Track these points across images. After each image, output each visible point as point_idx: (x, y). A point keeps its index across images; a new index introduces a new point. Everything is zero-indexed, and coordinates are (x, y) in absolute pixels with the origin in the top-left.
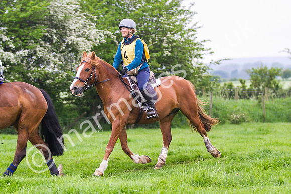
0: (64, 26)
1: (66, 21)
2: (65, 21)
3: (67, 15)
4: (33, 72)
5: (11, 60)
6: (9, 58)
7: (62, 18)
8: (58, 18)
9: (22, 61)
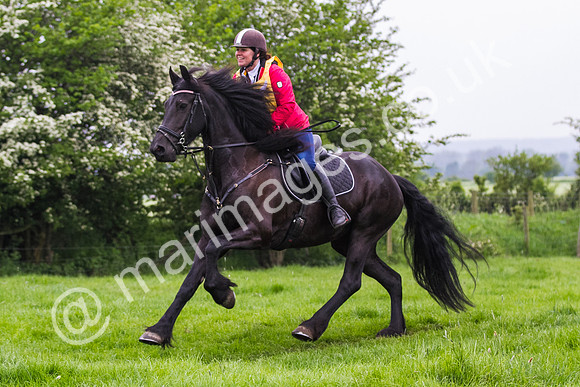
0: (153, 67)
1: (156, 58)
2: (153, 58)
3: (158, 47)
4: (92, 155)
5: (50, 131)
6: (45, 128)
7: (148, 53)
8: (140, 52)
9: (71, 134)
